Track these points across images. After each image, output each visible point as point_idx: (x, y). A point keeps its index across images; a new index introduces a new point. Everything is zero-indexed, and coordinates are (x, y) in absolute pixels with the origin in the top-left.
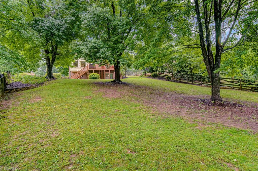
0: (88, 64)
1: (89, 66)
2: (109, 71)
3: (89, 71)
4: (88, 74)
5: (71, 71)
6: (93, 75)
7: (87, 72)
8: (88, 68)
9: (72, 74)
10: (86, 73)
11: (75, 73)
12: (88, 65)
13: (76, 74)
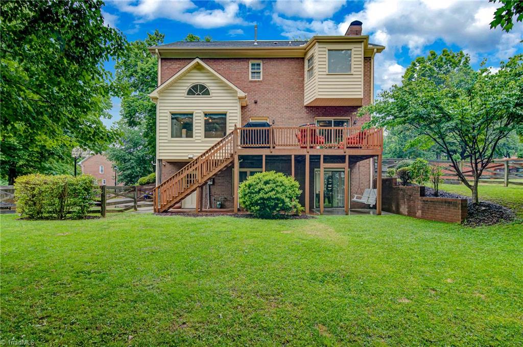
0: (239, 126)
1: (243, 132)
2: (344, 162)
3: (240, 157)
4: (236, 170)
5: (160, 161)
6: (261, 185)
7: (232, 163)
8: (235, 146)
9: (168, 171)
10: (229, 169)
11: (179, 165)
12: (236, 129)
13: (186, 173)
